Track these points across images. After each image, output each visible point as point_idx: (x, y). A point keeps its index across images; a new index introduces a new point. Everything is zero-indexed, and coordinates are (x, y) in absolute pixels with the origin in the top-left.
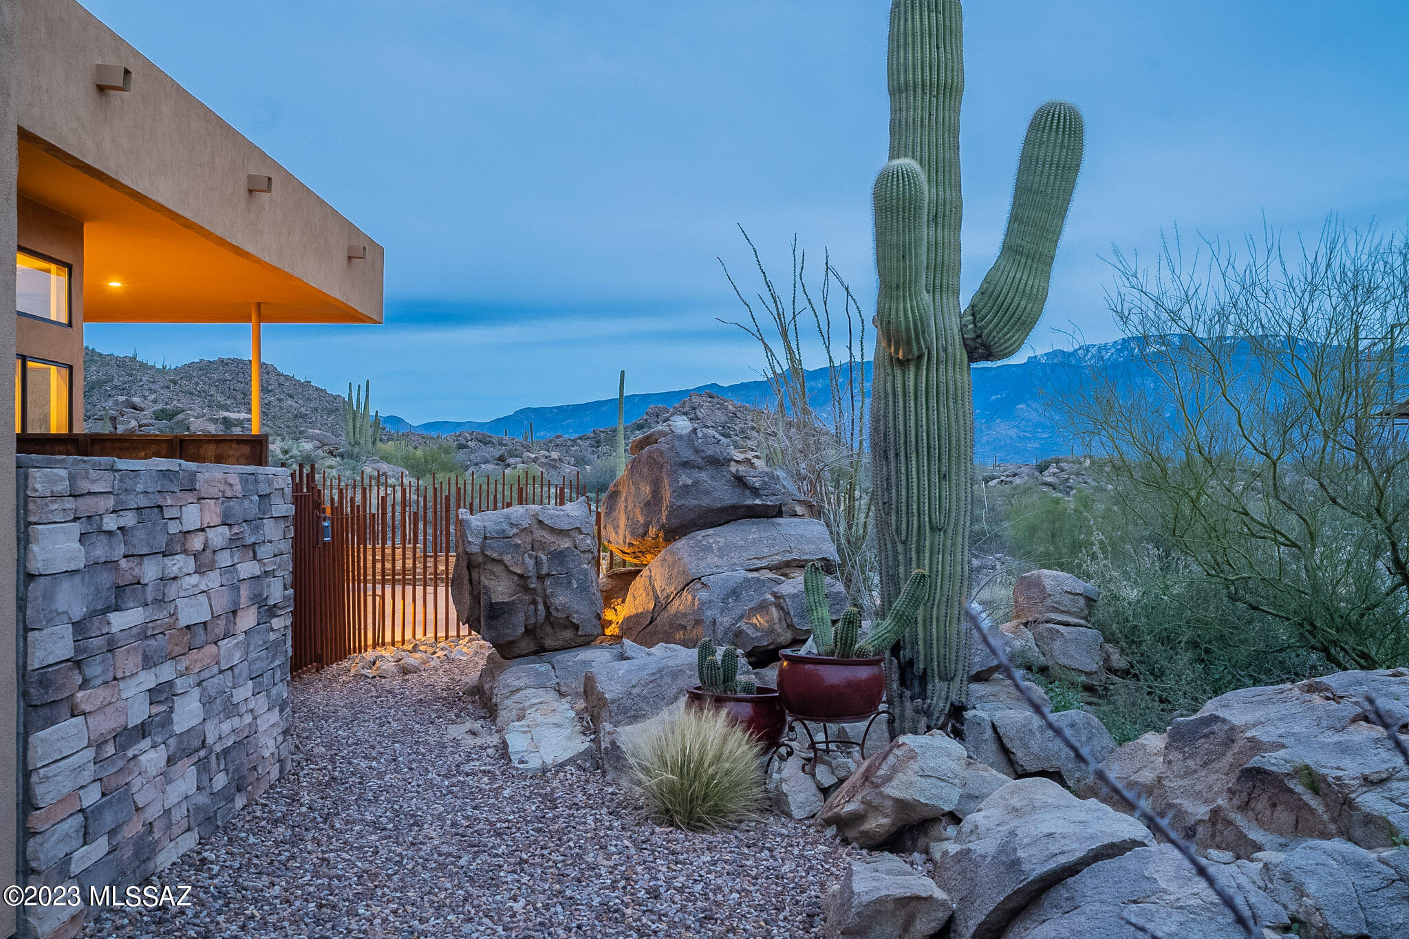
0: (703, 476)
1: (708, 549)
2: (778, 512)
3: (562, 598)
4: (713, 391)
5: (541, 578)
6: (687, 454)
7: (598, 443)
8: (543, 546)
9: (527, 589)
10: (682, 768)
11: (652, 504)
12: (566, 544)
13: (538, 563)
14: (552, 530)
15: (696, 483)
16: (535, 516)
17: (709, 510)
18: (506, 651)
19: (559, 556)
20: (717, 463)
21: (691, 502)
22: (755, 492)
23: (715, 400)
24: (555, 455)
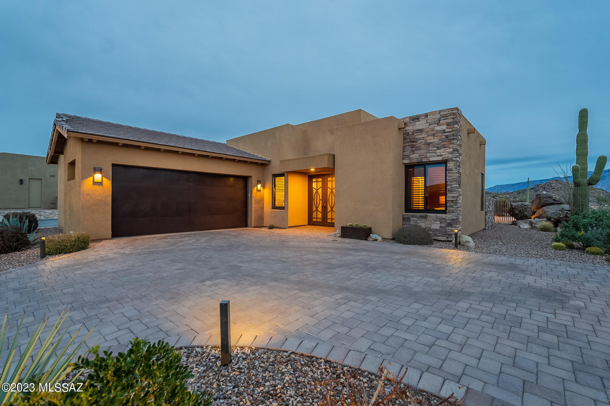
0: (548, 199)
1: (549, 208)
2: (561, 204)
3: (526, 213)
4: (557, 179)
5: (523, 211)
6: (545, 196)
7: (519, 193)
8: (523, 207)
9: (521, 212)
10: (544, 226)
11: (540, 202)
12: (526, 207)
13: (522, 209)
14: (524, 205)
15: (547, 200)
16: (522, 204)
17: (549, 203)
18: (518, 219)
19: (525, 208)
20: (550, 197)
21: (546, 202)
22: (557, 201)
23: (558, 182)
24: (508, 196)
